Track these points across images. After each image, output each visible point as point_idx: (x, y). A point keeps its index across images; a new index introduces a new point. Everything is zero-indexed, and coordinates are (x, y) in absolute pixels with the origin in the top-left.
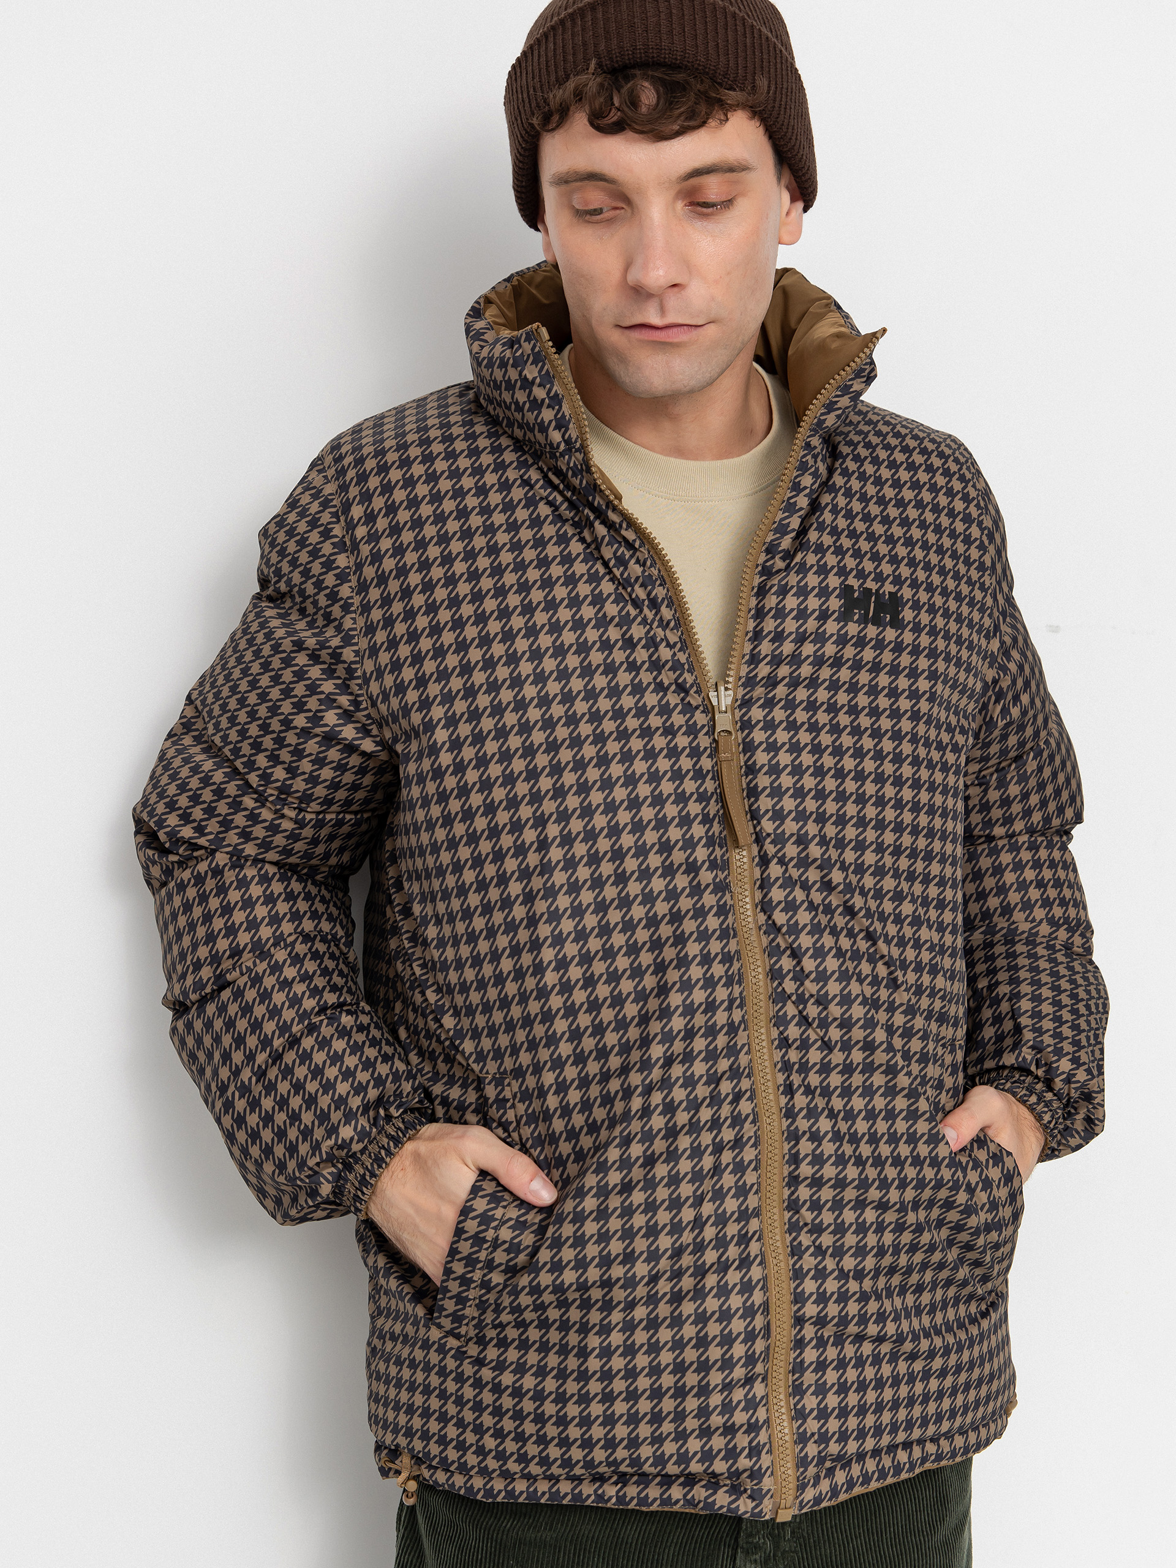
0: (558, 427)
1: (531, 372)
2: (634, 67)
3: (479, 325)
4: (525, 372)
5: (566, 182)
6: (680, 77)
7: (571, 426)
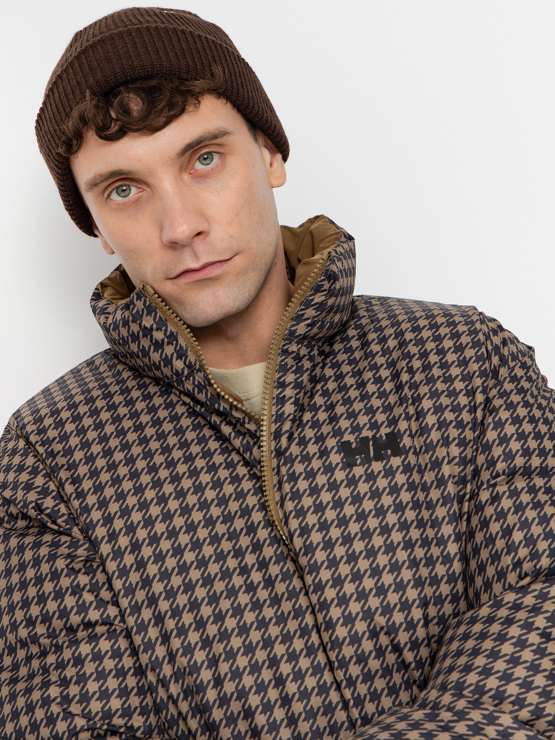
0: (179, 357)
1: (148, 322)
2: (118, 86)
3: (102, 303)
4: (144, 323)
5: (96, 185)
6: (153, 83)
7: (189, 353)
